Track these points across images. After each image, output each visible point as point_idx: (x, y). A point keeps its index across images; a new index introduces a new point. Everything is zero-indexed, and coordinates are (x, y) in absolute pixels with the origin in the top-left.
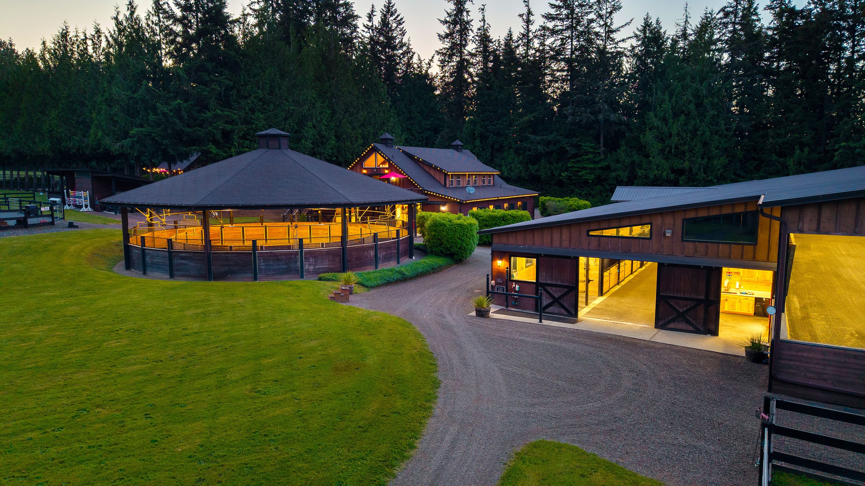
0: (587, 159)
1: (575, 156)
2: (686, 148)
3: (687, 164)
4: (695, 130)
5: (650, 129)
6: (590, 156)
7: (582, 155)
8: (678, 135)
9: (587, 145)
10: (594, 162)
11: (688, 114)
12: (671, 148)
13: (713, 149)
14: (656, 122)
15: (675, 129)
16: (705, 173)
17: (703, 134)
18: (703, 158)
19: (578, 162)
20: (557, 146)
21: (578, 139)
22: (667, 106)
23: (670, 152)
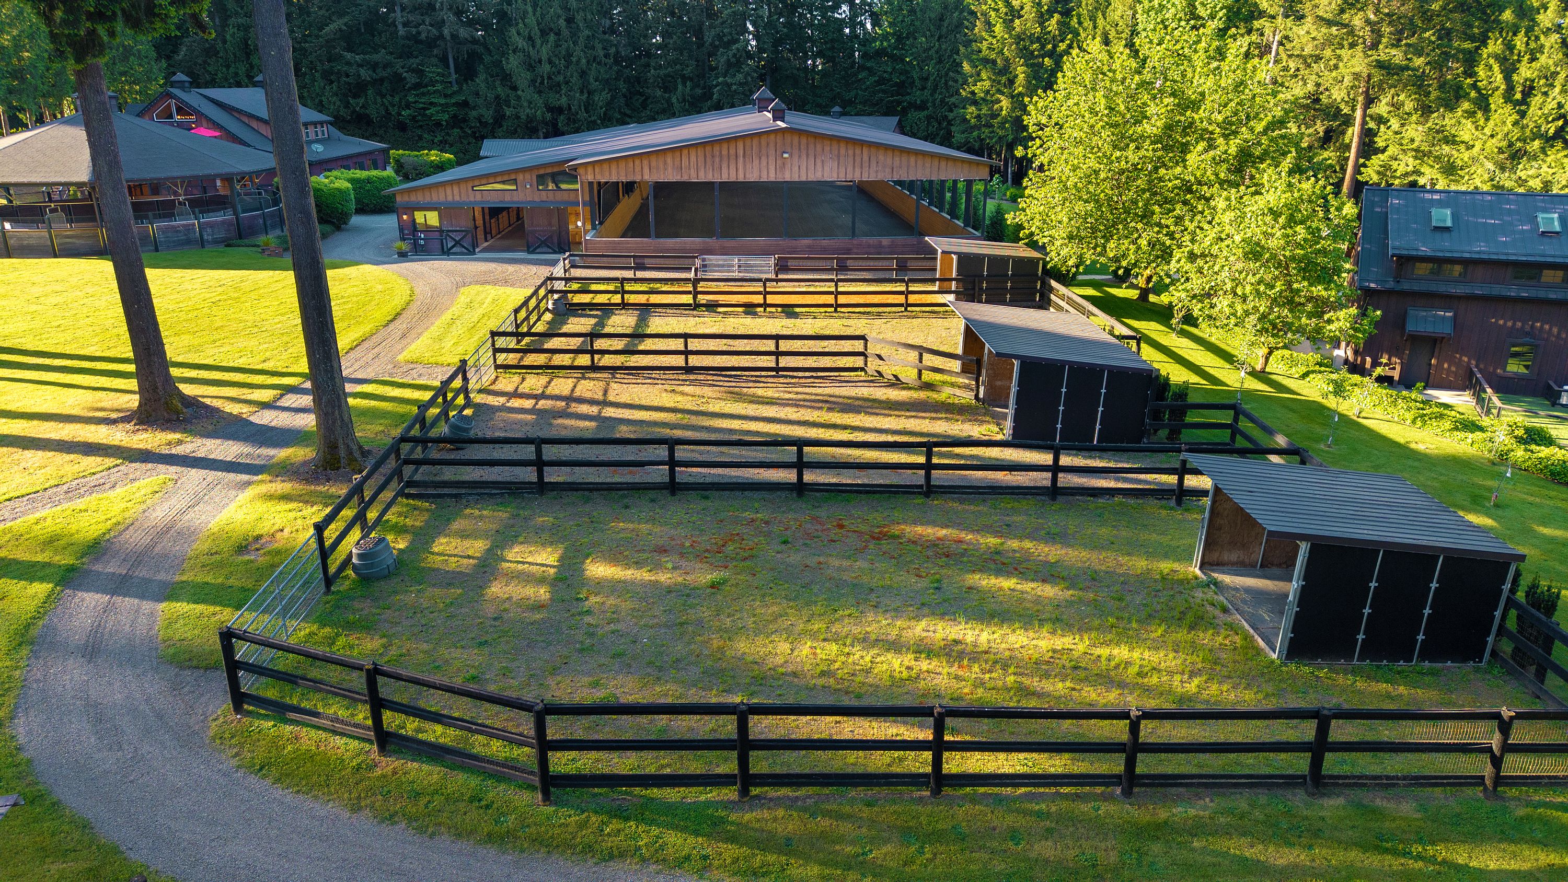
0: (435, 92)
1: (417, 86)
2: (560, 78)
3: (564, 100)
4: (569, 55)
5: (514, 51)
6: (439, 87)
7: (426, 86)
8: (550, 62)
9: (433, 70)
10: (446, 96)
11: (558, 34)
12: (542, 77)
13: (592, 80)
14: (521, 43)
15: (545, 52)
16: (587, 111)
17: (578, 61)
18: (582, 92)
19: (423, 94)
20: (389, 70)
21: (417, 61)
22: (531, 20)
23: (542, 83)
